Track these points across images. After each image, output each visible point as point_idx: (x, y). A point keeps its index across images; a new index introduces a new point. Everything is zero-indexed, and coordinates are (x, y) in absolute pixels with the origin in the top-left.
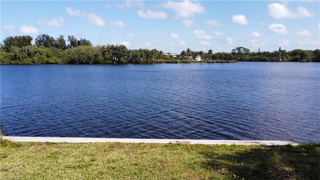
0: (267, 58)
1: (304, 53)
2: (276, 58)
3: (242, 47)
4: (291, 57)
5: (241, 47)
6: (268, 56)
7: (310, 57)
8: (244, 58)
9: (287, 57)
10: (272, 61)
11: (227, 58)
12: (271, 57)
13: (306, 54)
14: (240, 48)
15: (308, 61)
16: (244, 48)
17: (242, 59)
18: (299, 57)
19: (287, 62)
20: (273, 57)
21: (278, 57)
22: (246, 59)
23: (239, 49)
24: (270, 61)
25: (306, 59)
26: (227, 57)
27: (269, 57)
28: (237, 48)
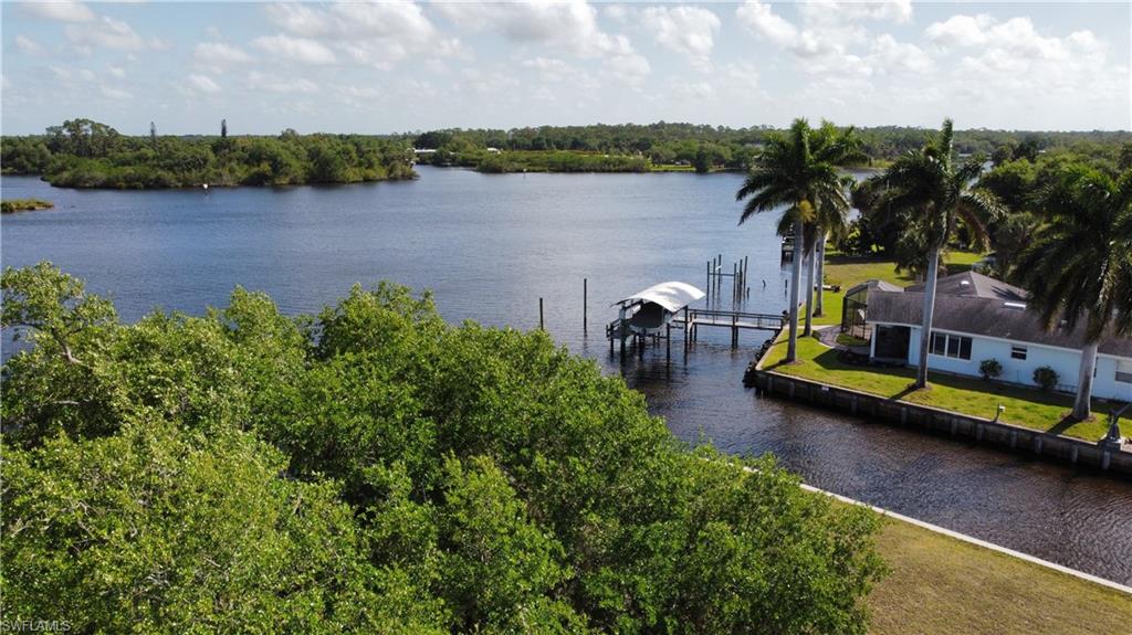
0: (168, 176)
1: (279, 158)
2: (199, 174)
3: (85, 122)
4: (246, 167)
5: (81, 118)
6: (170, 168)
7: (297, 168)
8: (87, 176)
9: (232, 171)
10: (187, 187)
11: (25, 163)
12: (183, 171)
13: (284, 162)
14: (78, 123)
15: (294, 183)
16: (93, 123)
17: (79, 180)
18: (265, 167)
19: (234, 188)
20: (189, 170)
21: (204, 171)
22: (92, 179)
23: (75, 126)
24: (180, 184)
25: (287, 175)
26: (28, 160)
27: (174, 173)
28: (67, 124)
